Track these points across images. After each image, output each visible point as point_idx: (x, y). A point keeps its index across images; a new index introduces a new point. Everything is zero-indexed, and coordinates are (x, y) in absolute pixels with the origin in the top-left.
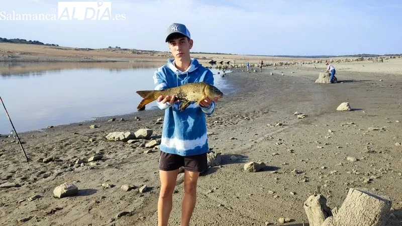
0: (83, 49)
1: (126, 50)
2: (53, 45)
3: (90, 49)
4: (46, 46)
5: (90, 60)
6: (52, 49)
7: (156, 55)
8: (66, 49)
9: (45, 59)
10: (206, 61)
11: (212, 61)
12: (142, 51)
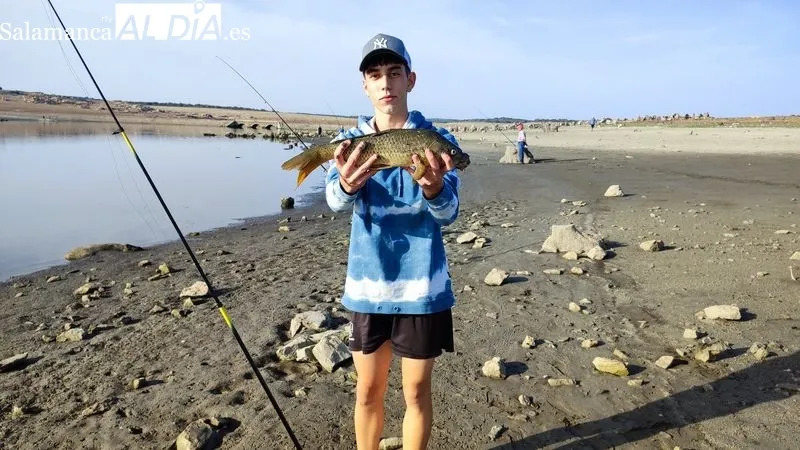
1: (17, 93)
7: (93, 108)
10: (222, 122)
11: (235, 122)
12: (60, 98)
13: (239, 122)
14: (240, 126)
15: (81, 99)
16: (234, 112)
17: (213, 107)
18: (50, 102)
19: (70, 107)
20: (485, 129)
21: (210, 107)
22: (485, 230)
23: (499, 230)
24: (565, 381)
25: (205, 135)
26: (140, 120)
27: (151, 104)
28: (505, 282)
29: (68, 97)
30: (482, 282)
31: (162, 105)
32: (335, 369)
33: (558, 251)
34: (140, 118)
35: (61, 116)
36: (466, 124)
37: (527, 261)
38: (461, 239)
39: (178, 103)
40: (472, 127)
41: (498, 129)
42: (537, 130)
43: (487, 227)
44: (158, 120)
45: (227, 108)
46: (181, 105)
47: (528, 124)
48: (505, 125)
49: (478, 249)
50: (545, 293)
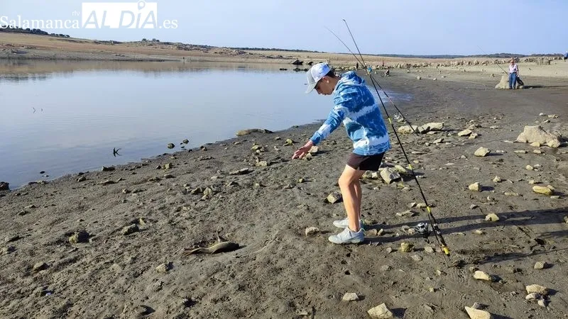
0: (105, 42)
1: (168, 43)
2: (61, 35)
3: (115, 43)
4: (51, 37)
5: (124, 58)
6: (61, 42)
7: (211, 52)
8: (81, 42)
9: (64, 57)
10: (289, 61)
11: (298, 61)
12: (192, 46)
13: (300, 60)
14: (301, 63)
15: (202, 47)
16: (296, 53)
17: (283, 50)
18: (186, 49)
19: (197, 52)
20: (486, 63)
21: (281, 50)
22: (478, 130)
23: (488, 130)
24: (514, 194)
25: (281, 69)
26: (238, 60)
27: (244, 49)
28: (487, 155)
29: (196, 46)
30: (473, 154)
31: (251, 49)
32: (391, 182)
33: (527, 142)
34: (238, 59)
35: (193, 58)
36: (469, 59)
37: (503, 146)
38: (460, 134)
39: (261, 48)
40: (475, 62)
41: (497, 63)
42: (532, 63)
43: (480, 128)
44: (249, 60)
45: (292, 51)
46: (263, 49)
47: (524, 59)
48: (503, 60)
49: (472, 139)
50: (512, 161)
